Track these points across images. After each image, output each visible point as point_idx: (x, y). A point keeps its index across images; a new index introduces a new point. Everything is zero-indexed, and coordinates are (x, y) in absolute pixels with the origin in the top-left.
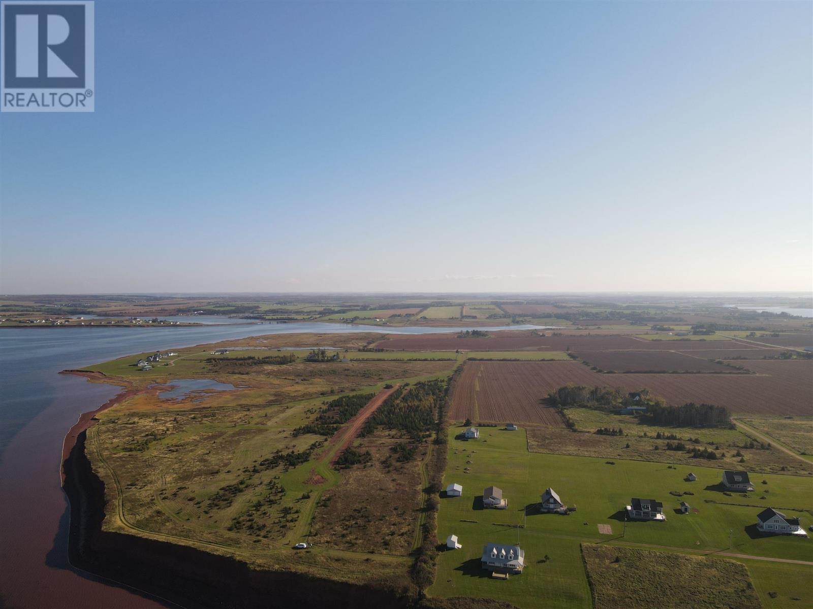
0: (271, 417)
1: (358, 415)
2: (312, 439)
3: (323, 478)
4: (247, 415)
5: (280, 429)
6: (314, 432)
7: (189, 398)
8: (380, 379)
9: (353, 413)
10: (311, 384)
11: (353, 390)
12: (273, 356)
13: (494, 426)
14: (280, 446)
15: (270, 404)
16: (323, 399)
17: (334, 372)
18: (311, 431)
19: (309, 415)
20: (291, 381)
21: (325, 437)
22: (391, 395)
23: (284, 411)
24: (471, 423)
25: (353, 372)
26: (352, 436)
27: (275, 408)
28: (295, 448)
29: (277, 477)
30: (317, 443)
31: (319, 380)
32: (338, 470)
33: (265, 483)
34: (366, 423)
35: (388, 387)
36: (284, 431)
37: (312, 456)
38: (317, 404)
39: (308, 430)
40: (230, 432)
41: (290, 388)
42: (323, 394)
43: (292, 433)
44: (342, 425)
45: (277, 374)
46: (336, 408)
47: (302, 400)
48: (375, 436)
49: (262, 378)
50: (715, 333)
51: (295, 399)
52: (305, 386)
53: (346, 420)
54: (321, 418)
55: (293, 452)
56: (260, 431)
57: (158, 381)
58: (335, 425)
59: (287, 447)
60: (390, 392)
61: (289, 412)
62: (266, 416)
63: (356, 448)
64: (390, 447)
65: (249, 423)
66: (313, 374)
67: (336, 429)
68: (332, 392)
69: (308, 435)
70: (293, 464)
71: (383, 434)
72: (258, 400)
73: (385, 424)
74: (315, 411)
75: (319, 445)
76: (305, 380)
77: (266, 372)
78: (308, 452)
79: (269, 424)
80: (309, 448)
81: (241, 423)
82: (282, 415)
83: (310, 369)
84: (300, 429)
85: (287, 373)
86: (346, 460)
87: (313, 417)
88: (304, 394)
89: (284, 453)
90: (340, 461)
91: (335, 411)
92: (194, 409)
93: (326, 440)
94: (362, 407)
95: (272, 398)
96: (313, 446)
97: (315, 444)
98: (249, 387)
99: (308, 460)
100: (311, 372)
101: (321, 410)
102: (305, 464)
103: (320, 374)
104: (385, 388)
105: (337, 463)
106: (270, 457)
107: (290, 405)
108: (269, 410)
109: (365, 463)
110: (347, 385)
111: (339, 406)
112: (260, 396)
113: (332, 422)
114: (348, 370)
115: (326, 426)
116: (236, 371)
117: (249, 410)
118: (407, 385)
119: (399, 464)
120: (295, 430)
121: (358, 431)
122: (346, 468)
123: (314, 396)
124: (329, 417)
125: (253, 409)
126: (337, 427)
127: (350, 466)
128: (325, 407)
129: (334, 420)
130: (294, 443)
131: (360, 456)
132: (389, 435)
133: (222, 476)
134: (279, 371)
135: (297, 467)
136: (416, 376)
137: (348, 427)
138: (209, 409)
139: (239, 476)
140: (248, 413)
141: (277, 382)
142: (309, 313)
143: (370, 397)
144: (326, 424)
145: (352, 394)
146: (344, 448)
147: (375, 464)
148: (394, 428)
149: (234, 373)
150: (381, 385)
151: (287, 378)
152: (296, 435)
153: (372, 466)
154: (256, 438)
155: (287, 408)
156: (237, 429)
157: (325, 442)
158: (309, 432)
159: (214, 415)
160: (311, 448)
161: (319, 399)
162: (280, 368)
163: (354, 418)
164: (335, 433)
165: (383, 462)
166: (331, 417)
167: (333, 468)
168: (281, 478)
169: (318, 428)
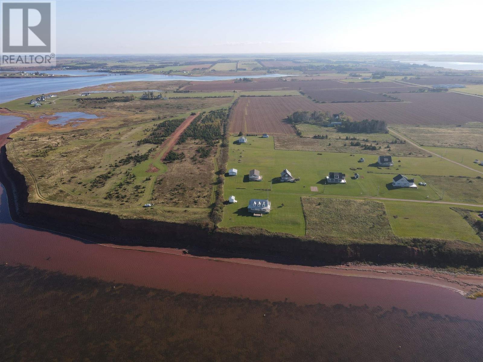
0: (122, 134)
1: (176, 131)
2: (149, 146)
3: (157, 169)
4: (107, 134)
5: (129, 142)
6: (150, 143)
7: (69, 123)
8: (188, 109)
9: (173, 130)
10: (146, 113)
11: (172, 117)
12: (119, 96)
13: (255, 135)
14: (130, 151)
15: (121, 126)
16: (154, 122)
17: (159, 106)
18: (148, 142)
19: (146, 132)
20: (133, 112)
21: (157, 145)
22: (195, 119)
23: (130, 130)
24: (242, 134)
25: (171, 105)
26: (173, 144)
27: (125, 129)
28: (139, 152)
29: (130, 169)
30: (152, 149)
31: (150, 111)
32: (166, 164)
33: (123, 172)
34: (181, 136)
35: (193, 114)
36: (131, 142)
37: (150, 157)
38: (151, 125)
39: (146, 141)
40: (99, 144)
41: (132, 117)
42: (153, 119)
43: (137, 143)
44: (166, 138)
45: (124, 108)
46: (162, 128)
47: (141, 124)
48: (187, 144)
49: (114, 110)
50: (384, 77)
51: (136, 123)
52: (143, 115)
53: (169, 135)
54: (153, 134)
55: (138, 155)
56: (117, 143)
57: (47, 113)
58: (162, 138)
59: (134, 152)
60: (195, 117)
61: (133, 131)
62: (119, 134)
63: (175, 151)
64: (196, 149)
65: (109, 139)
66: (146, 107)
67: (163, 140)
68: (159, 118)
69: (147, 144)
70: (139, 162)
71: (191, 142)
72: (114, 124)
73: (192, 136)
74: (150, 130)
75: (154, 150)
76: (141, 111)
77: (116, 107)
78: (147, 154)
79: (122, 138)
80: (148, 152)
81: (104, 139)
82: (129, 133)
83: (144, 104)
84: (141, 141)
85: (130, 107)
86: (170, 157)
87: (149, 134)
88: (142, 120)
89: (133, 155)
90: (167, 159)
91: (162, 130)
92: (73, 131)
93: (157, 147)
94: (178, 127)
95: (123, 123)
96: (150, 151)
97: (151, 149)
98: (106, 116)
99: (148, 159)
100: (145, 106)
101: (153, 129)
102: (146, 161)
103: (151, 107)
104: (191, 115)
105: (165, 160)
106: (125, 158)
107: (134, 126)
108: (121, 130)
109: (181, 159)
110: (168, 114)
111: (164, 126)
112: (115, 122)
113: (160, 136)
114: (168, 104)
115: (157, 138)
116: (97, 107)
117: (108, 131)
118: (204, 113)
119: (201, 159)
120: (138, 142)
121: (176, 141)
122: (170, 162)
123: (148, 121)
124: (158, 134)
125: (111, 130)
126: (163, 139)
127: (173, 161)
128: (155, 128)
129: (161, 135)
130: (139, 149)
131: (178, 155)
132: (195, 143)
133: (96, 170)
134: (124, 106)
135: (141, 163)
136: (210, 107)
137: (170, 139)
138: (83, 131)
139: (107, 169)
140: (108, 132)
141: (124, 113)
142: (140, 68)
143: (182, 121)
144: (157, 137)
145: (171, 119)
146: (168, 151)
147: (187, 160)
148: (198, 139)
149: (95, 108)
150: (189, 113)
151: (130, 110)
152: (139, 144)
153: (185, 160)
154: (115, 147)
155: (132, 129)
156: (102, 142)
157: (157, 148)
158: (147, 143)
159: (86, 134)
160: (149, 152)
161: (151, 122)
162: (125, 104)
163: (173, 134)
164: (163, 142)
165: (192, 158)
166: (159, 133)
167: (163, 163)
168: (132, 169)
169: (152, 140)
